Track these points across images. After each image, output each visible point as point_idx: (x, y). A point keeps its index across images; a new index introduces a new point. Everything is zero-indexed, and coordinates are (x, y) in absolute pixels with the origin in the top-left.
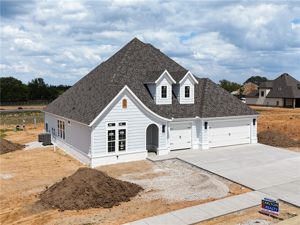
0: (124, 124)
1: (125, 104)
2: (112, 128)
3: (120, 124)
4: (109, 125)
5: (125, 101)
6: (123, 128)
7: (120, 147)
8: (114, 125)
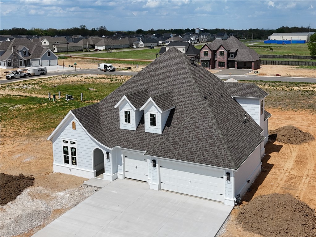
0: (74, 143)
1: (74, 127)
2: (66, 145)
3: (72, 142)
4: (64, 141)
5: (74, 124)
6: (73, 146)
7: (72, 162)
8: (67, 142)
